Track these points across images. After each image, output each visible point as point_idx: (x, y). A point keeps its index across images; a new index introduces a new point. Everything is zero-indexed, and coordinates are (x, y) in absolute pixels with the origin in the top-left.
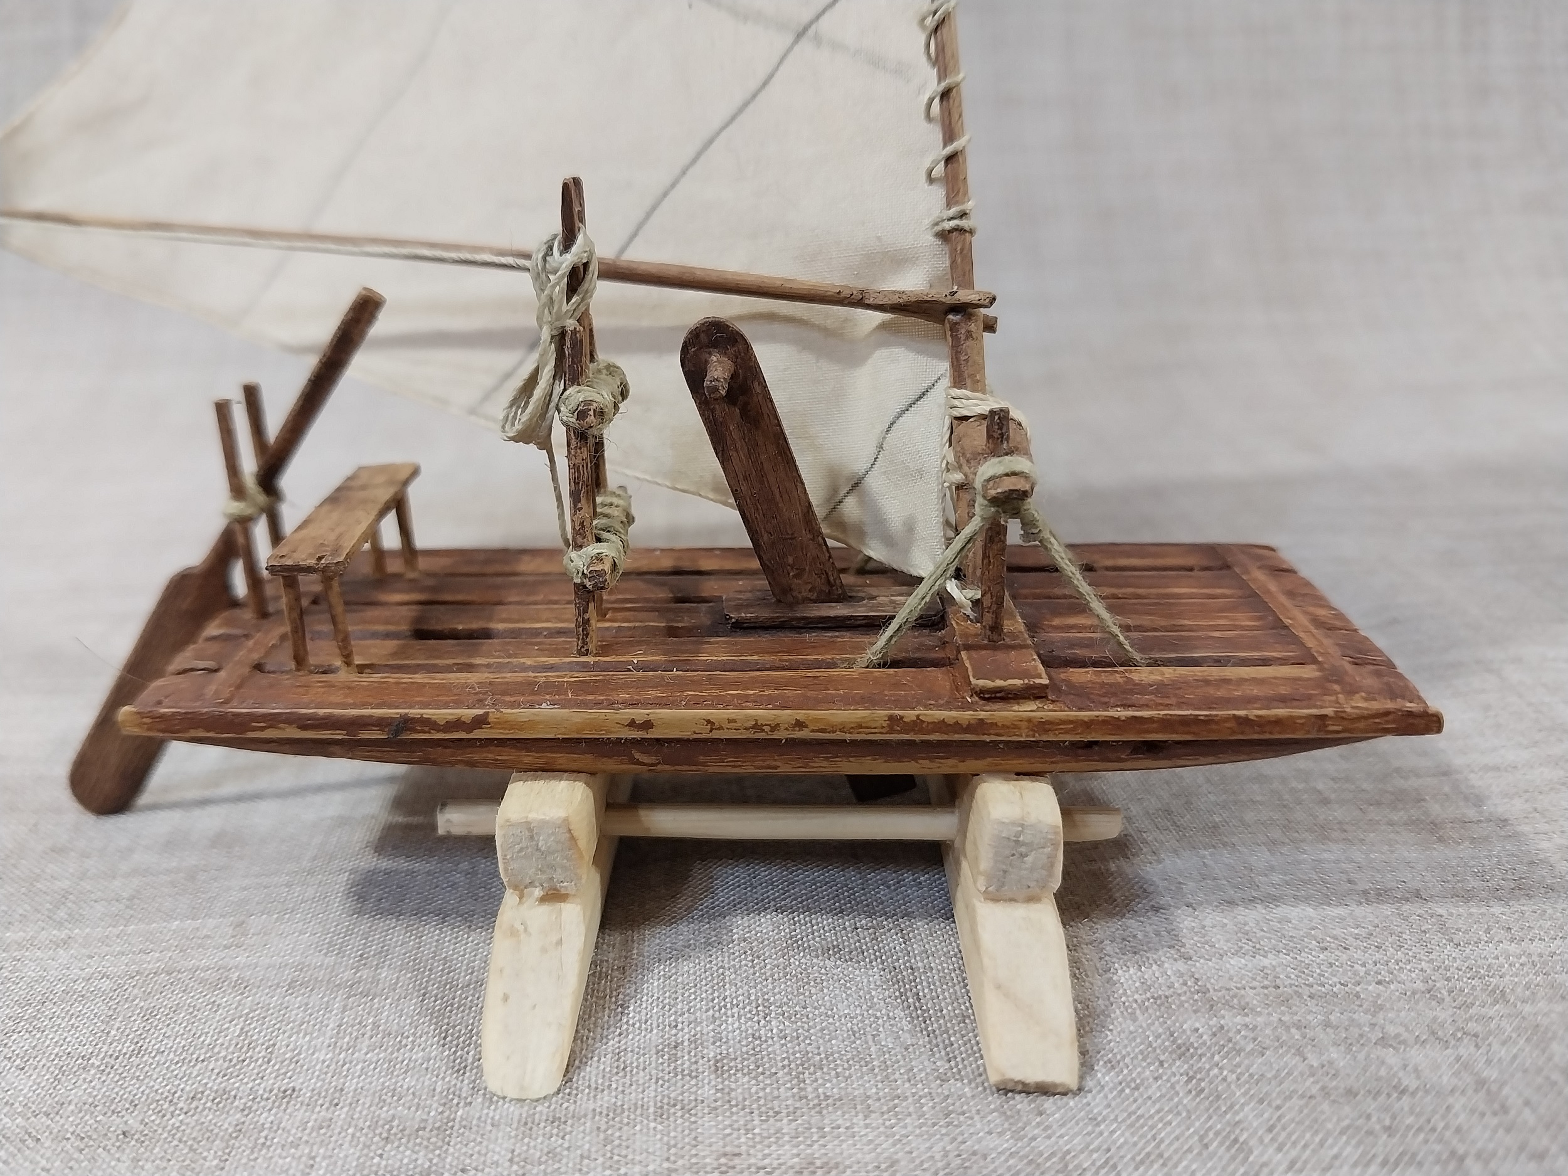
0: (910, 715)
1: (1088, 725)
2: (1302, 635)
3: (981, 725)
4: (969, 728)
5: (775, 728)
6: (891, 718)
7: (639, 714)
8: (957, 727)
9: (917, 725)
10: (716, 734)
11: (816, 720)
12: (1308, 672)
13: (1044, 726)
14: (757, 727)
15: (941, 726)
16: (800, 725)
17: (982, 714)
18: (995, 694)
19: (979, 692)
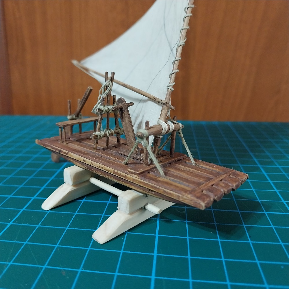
0: (116, 171)
1: (140, 182)
3: (125, 177)
5: (99, 167)
6: (114, 171)
8: (122, 175)
9: (117, 173)
10: (92, 165)
11: (105, 168)
13: (134, 180)
14: (97, 166)
15: (120, 175)
16: (102, 167)
17: (126, 175)
18: (131, 172)
19: (129, 171)
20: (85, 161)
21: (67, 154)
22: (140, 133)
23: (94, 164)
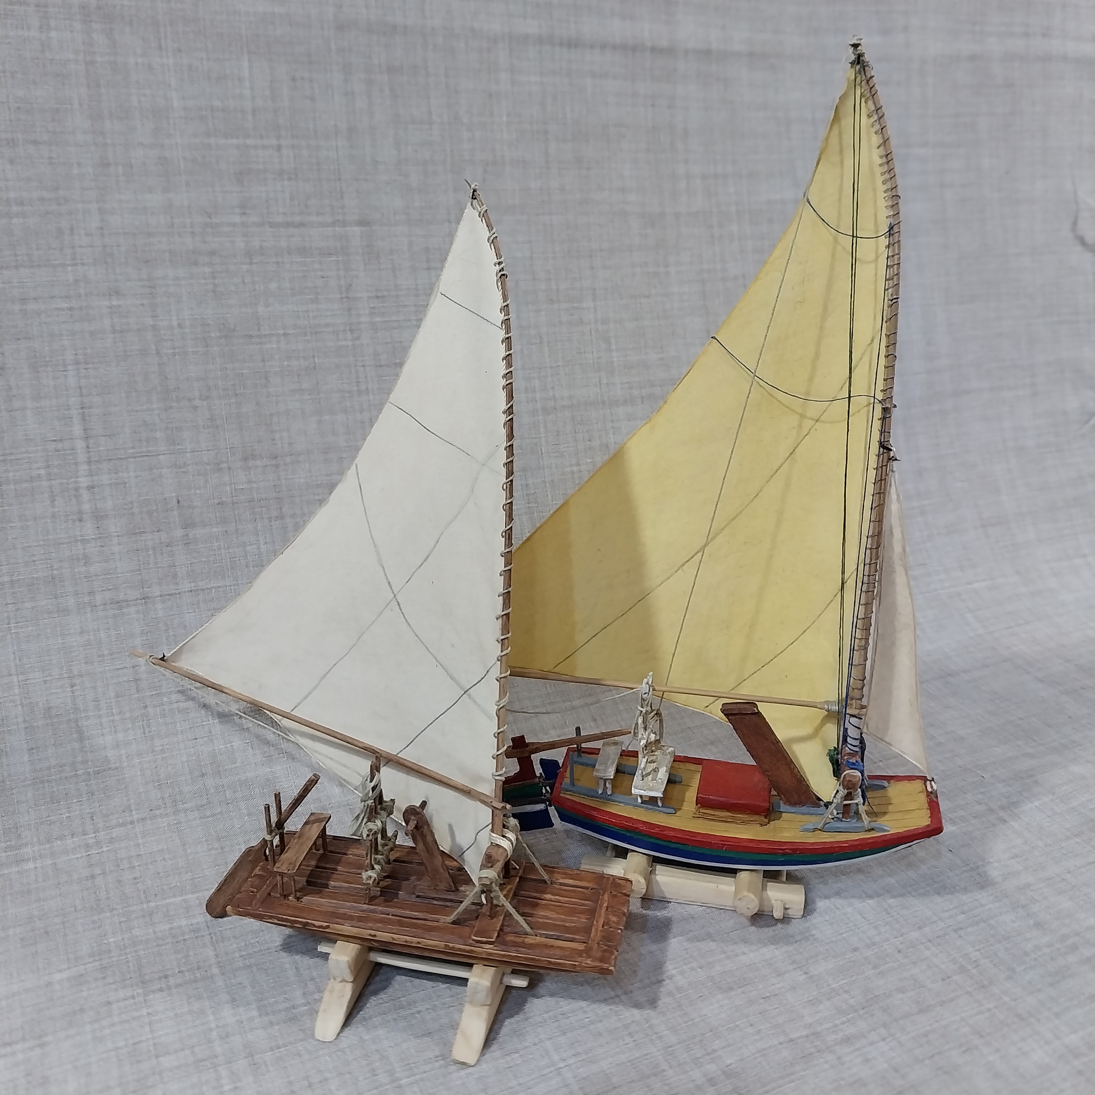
0: (451, 945)
2: (593, 930)
3: (471, 951)
4: (468, 952)
5: (412, 942)
7: (373, 932)
8: (464, 950)
9: (453, 948)
10: (395, 942)
12: (581, 947)
14: (406, 941)
15: (460, 950)
16: (419, 943)
17: (472, 948)
18: (478, 942)
19: (474, 940)
20: (375, 936)
21: (328, 927)
22: (484, 879)
23: (399, 939)
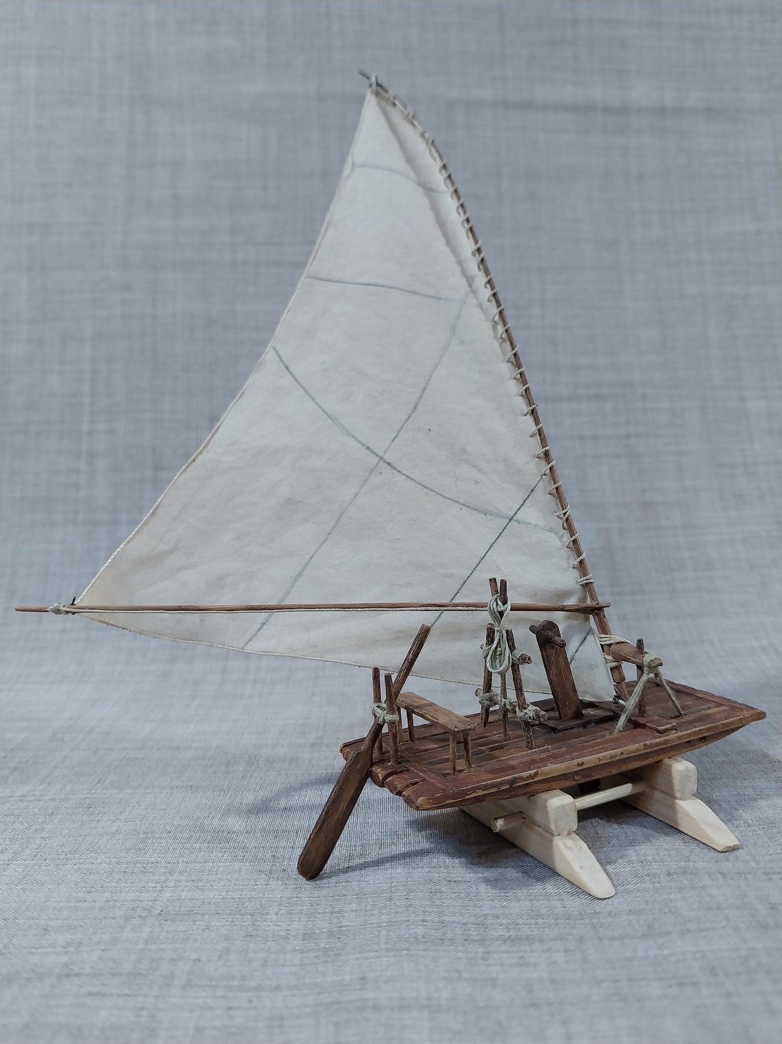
0: (648, 742)
1: (690, 734)
4: (659, 744)
5: (616, 756)
7: (580, 760)
11: (625, 751)
13: (679, 738)
14: (612, 757)
18: (664, 731)
20: (582, 764)
21: (536, 774)
23: (604, 756)
